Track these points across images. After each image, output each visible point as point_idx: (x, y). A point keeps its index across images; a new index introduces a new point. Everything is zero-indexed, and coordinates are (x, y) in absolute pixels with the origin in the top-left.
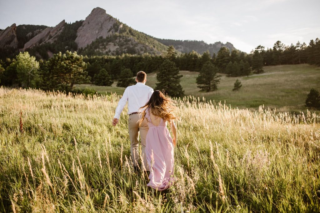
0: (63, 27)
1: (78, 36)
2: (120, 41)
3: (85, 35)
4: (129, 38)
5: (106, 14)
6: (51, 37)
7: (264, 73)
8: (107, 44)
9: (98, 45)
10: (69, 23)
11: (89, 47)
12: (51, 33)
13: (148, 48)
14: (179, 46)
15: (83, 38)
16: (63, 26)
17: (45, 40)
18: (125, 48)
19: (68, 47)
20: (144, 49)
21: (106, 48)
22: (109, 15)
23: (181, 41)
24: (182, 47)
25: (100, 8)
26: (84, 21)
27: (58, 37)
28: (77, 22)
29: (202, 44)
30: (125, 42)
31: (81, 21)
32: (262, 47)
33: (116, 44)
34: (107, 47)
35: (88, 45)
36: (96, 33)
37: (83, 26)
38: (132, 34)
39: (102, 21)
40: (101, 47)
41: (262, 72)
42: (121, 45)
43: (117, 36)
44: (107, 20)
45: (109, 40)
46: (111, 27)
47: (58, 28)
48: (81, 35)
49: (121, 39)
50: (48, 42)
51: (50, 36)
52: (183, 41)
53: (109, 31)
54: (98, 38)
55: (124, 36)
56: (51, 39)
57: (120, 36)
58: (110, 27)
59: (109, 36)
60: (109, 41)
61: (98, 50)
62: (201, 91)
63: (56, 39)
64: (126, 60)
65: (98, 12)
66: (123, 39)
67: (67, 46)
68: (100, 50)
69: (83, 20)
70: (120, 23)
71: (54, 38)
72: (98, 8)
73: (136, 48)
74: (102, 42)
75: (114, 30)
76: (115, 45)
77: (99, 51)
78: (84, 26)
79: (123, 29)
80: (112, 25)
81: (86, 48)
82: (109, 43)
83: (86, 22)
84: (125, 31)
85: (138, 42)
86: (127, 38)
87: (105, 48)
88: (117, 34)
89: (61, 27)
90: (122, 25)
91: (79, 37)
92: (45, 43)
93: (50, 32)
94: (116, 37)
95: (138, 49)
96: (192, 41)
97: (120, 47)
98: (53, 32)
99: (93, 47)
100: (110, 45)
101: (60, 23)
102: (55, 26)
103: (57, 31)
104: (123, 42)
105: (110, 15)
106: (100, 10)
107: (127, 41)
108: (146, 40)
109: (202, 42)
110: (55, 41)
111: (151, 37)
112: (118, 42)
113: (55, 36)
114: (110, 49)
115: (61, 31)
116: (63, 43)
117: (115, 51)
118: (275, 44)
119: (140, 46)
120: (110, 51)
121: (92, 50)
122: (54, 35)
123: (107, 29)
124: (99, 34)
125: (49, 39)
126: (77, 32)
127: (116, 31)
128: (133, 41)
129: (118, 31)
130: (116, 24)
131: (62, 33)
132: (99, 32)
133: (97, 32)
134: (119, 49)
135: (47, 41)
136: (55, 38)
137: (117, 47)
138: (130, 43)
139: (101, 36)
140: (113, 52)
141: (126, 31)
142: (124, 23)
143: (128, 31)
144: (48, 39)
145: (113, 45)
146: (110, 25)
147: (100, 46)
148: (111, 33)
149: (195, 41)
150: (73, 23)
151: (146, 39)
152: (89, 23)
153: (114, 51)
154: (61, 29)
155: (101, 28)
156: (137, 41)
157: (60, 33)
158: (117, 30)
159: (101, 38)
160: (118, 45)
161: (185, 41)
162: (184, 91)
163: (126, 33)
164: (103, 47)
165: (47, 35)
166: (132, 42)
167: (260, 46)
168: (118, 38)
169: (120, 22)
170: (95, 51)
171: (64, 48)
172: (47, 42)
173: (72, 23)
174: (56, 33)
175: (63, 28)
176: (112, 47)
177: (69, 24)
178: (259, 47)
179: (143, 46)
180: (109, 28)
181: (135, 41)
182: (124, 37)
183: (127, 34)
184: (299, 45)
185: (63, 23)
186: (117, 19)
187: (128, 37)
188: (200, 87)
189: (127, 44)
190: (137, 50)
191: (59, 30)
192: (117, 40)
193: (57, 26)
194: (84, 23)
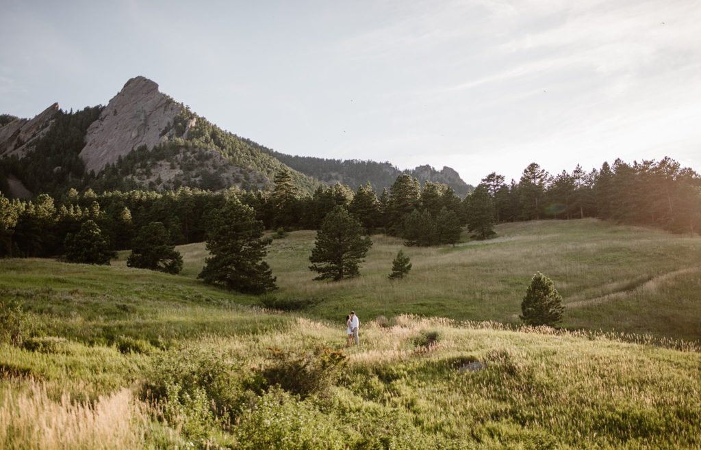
0: (53, 121)
1: (89, 143)
2: (185, 158)
3: (104, 142)
4: (209, 152)
5: (159, 93)
6: (20, 143)
7: (496, 237)
8: (154, 164)
9: (132, 167)
10: (68, 112)
11: (110, 170)
12: (22, 135)
13: (251, 176)
14: (333, 174)
15: (100, 148)
16: (52, 119)
17: (6, 150)
18: (197, 176)
19: (62, 169)
20: (242, 177)
21: (151, 174)
22: (164, 95)
23: (339, 161)
24: (340, 176)
25: (145, 80)
26: (104, 107)
27: (39, 144)
28: (87, 109)
29: (387, 170)
30: (198, 160)
31: (97, 108)
32: (498, 177)
33: (175, 163)
34: (152, 170)
35: (108, 166)
36: (131, 137)
37: (102, 120)
38: (218, 143)
39: (147, 109)
40: (138, 170)
41: (491, 236)
42: (188, 168)
43: (180, 147)
44: (161, 106)
45: (160, 154)
46: (169, 123)
47: (40, 122)
48: (94, 141)
49: (189, 154)
50: (13, 156)
51: (19, 139)
52: (343, 161)
53: (164, 133)
54: (136, 149)
55: (196, 147)
56: (20, 148)
57: (186, 147)
58: (166, 125)
59: (160, 144)
60: (159, 159)
61: (129, 177)
62: (317, 279)
63: (33, 149)
64: (183, 203)
65: (140, 88)
66: (194, 152)
67: (60, 165)
68: (134, 177)
69: (103, 105)
70: (191, 115)
71: (27, 147)
72: (140, 79)
73: (225, 175)
74: (142, 158)
75: (175, 132)
76: (173, 167)
77: (132, 181)
78: (105, 120)
79: (198, 129)
80: (171, 120)
81: (102, 172)
82: (159, 163)
83: (108, 111)
84: (199, 134)
85: (229, 160)
86: (203, 150)
87: (148, 174)
88: (181, 141)
89: (47, 119)
90: (195, 120)
91: (90, 145)
92: (3, 156)
93: (19, 131)
94: (176, 148)
95: (227, 178)
96: (363, 162)
97: (184, 171)
98: (27, 132)
99: (120, 170)
100: (161, 165)
101: (45, 111)
102: (32, 117)
103: (38, 129)
104: (193, 161)
105: (168, 96)
106: (144, 83)
107: (203, 157)
108: (250, 157)
109: (388, 165)
110: (29, 154)
111: (265, 150)
112: (180, 161)
113: (31, 140)
114: (159, 175)
115: (47, 129)
116: (49, 158)
117: (173, 180)
118: (526, 171)
119: (234, 171)
120: (159, 181)
121: (116, 177)
122: (29, 140)
123: (160, 129)
124: (140, 139)
125: (16, 147)
126: (85, 133)
127: (180, 133)
128: (217, 159)
129: (185, 135)
130: (180, 119)
131: (49, 134)
132: (138, 136)
133: (134, 135)
134: (183, 177)
135: (11, 152)
136: (30, 145)
137: (178, 171)
138: (210, 162)
139: (142, 144)
140: (167, 184)
141: (203, 134)
142: (200, 116)
143: (207, 134)
144: (13, 147)
145: (168, 167)
146: (167, 119)
147: (138, 168)
148: (166, 138)
149: (369, 162)
150: (78, 113)
151: (252, 154)
152: (115, 113)
153: (169, 182)
154: (46, 126)
155: (145, 125)
156: (227, 158)
157: (43, 134)
158: (183, 132)
159: (144, 148)
160: (181, 169)
161: (346, 162)
162: (276, 278)
163: (203, 139)
164: (144, 170)
165: (11, 139)
166: (214, 161)
167: (493, 175)
168: (182, 150)
169: (190, 112)
170: (124, 179)
171: (52, 172)
172: (9, 155)
173: (74, 112)
174: (34, 135)
175: (53, 123)
176: (166, 173)
177: (66, 115)
178: (491, 177)
179: (241, 172)
180: (164, 126)
181: (221, 158)
182: (197, 150)
183: (207, 141)
184: (580, 174)
185: (54, 111)
186: (185, 106)
187: (206, 149)
188: (319, 270)
189: (202, 165)
190: (225, 180)
191: (43, 128)
192: (178, 156)
193: (37, 117)
194: (104, 113)
